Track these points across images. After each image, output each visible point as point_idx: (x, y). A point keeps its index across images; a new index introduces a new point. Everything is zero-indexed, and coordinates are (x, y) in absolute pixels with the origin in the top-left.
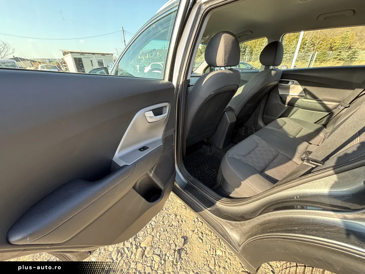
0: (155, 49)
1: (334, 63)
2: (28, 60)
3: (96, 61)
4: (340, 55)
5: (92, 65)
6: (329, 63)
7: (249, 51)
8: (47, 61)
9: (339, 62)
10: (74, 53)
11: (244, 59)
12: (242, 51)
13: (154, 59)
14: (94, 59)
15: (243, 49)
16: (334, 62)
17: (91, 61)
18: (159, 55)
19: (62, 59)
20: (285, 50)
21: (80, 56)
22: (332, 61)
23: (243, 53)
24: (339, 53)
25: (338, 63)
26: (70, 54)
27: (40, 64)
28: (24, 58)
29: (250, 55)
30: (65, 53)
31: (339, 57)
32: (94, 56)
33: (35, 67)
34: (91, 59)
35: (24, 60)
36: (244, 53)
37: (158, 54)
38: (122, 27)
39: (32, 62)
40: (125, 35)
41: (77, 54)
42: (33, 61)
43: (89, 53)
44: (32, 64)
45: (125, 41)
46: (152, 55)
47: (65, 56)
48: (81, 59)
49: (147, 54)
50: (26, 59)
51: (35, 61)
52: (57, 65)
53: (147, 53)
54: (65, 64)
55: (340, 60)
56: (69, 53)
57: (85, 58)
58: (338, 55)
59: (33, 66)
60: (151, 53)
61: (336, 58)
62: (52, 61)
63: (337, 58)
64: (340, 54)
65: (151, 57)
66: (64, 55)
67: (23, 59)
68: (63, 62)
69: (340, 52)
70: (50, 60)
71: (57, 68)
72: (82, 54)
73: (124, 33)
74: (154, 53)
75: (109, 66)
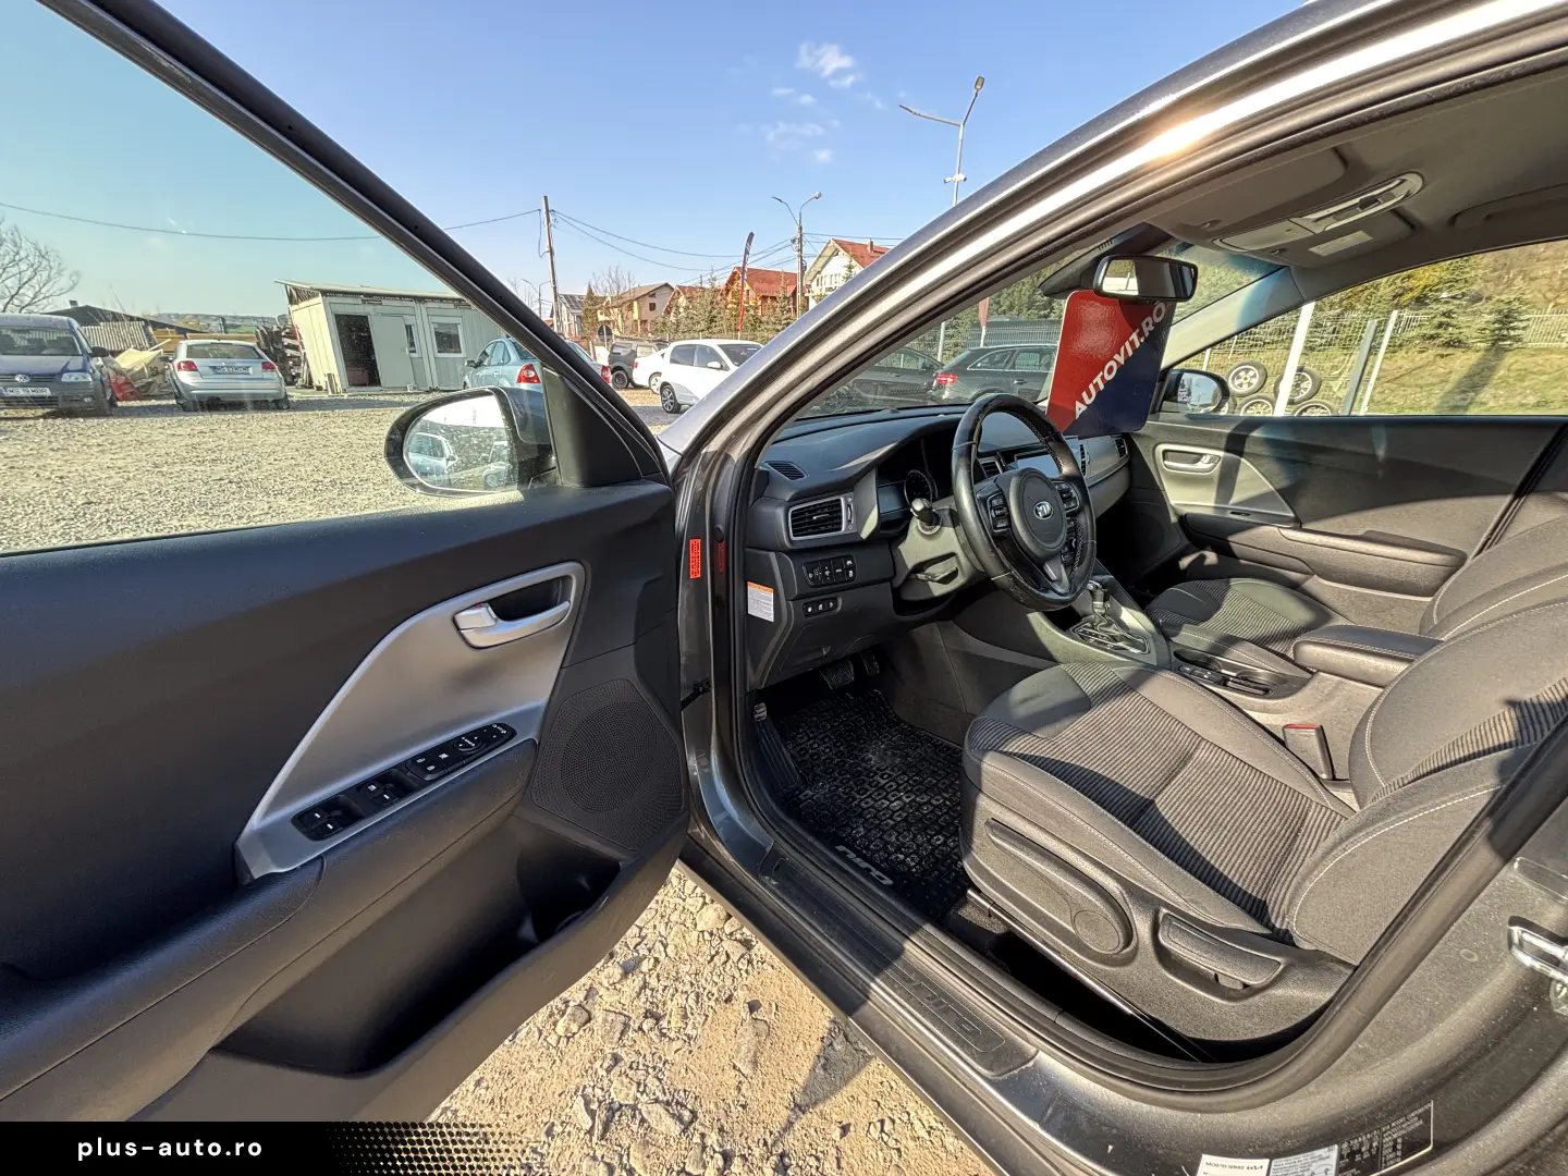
0: (667, 285)
1: (1427, 357)
2: (132, 319)
3: (427, 330)
4: (1449, 325)
5: (412, 344)
6: (1403, 357)
8: (214, 324)
9: (1448, 355)
10: (335, 293)
13: (663, 323)
14: (419, 321)
16: (1424, 355)
17: (409, 328)
18: (687, 308)
19: (282, 318)
21: (359, 309)
22: (1418, 349)
23: (1042, 313)
24: (1444, 319)
25: (1442, 356)
26: (319, 299)
27: (186, 338)
28: (118, 310)
30: (296, 296)
31: (1445, 335)
32: (423, 306)
33: (162, 350)
34: (410, 321)
35: (116, 317)
36: (1046, 312)
38: (546, 197)
39: (150, 329)
40: (552, 228)
41: (350, 300)
42: (156, 325)
43: (401, 297)
44: (148, 336)
46: (652, 307)
47: (295, 307)
48: (364, 319)
49: (635, 303)
50: (127, 316)
51: (164, 326)
52: (258, 344)
53: (635, 300)
54: (295, 338)
55: (1448, 344)
56: (315, 296)
57: (383, 315)
58: (1440, 325)
59: (151, 345)
60: (652, 300)
61: (1432, 337)
62: (238, 326)
63: (1438, 336)
64: (1449, 320)
65: (650, 316)
66: (292, 301)
67: (113, 313)
68: (287, 330)
69: (1447, 314)
70: (228, 322)
71: (260, 357)
72: (369, 297)
73: (552, 222)
74: (662, 302)
75: (488, 351)
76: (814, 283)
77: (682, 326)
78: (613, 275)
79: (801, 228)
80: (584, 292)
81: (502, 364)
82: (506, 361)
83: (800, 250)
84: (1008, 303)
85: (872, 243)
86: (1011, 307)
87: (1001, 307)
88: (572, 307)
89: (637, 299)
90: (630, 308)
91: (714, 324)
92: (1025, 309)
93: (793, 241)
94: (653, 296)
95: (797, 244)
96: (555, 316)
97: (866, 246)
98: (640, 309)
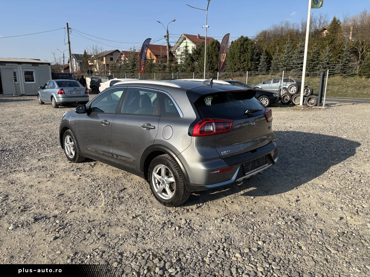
0: (117, 51)
3: (21, 74)
7: (265, 60)
11: (258, 70)
12: (254, 59)
13: (115, 67)
15: (256, 56)
18: (124, 61)
20: (317, 59)
23: (256, 62)
29: (267, 65)
36: (258, 62)
37: (123, 59)
38: (67, 24)
43: (12, 62)
45: (69, 43)
46: (112, 59)
49: (104, 58)
53: (104, 56)
60: (112, 57)
65: (111, 63)
73: (69, 32)
74: (115, 58)
75: (47, 83)
76: (177, 50)
77: (122, 68)
78: (95, 48)
79: (168, 32)
80: (83, 53)
81: (52, 88)
82: (53, 87)
83: (168, 40)
84: (243, 59)
85: (199, 35)
86: (245, 61)
87: (241, 60)
88: (78, 59)
89: (105, 56)
90: (103, 60)
91: (135, 67)
92: (250, 61)
93: (165, 37)
94: (112, 55)
95: (166, 38)
96: (70, 63)
97: (196, 36)
98: (106, 61)
